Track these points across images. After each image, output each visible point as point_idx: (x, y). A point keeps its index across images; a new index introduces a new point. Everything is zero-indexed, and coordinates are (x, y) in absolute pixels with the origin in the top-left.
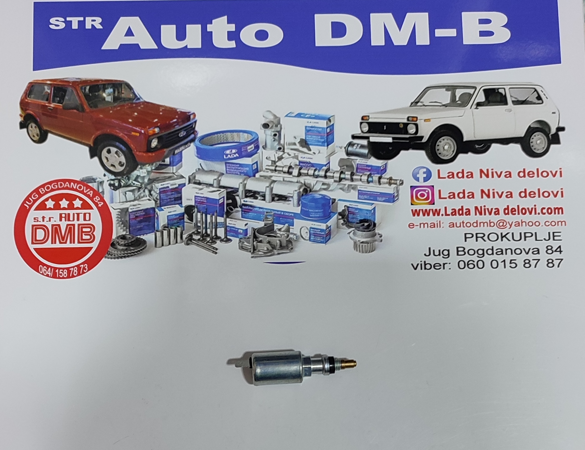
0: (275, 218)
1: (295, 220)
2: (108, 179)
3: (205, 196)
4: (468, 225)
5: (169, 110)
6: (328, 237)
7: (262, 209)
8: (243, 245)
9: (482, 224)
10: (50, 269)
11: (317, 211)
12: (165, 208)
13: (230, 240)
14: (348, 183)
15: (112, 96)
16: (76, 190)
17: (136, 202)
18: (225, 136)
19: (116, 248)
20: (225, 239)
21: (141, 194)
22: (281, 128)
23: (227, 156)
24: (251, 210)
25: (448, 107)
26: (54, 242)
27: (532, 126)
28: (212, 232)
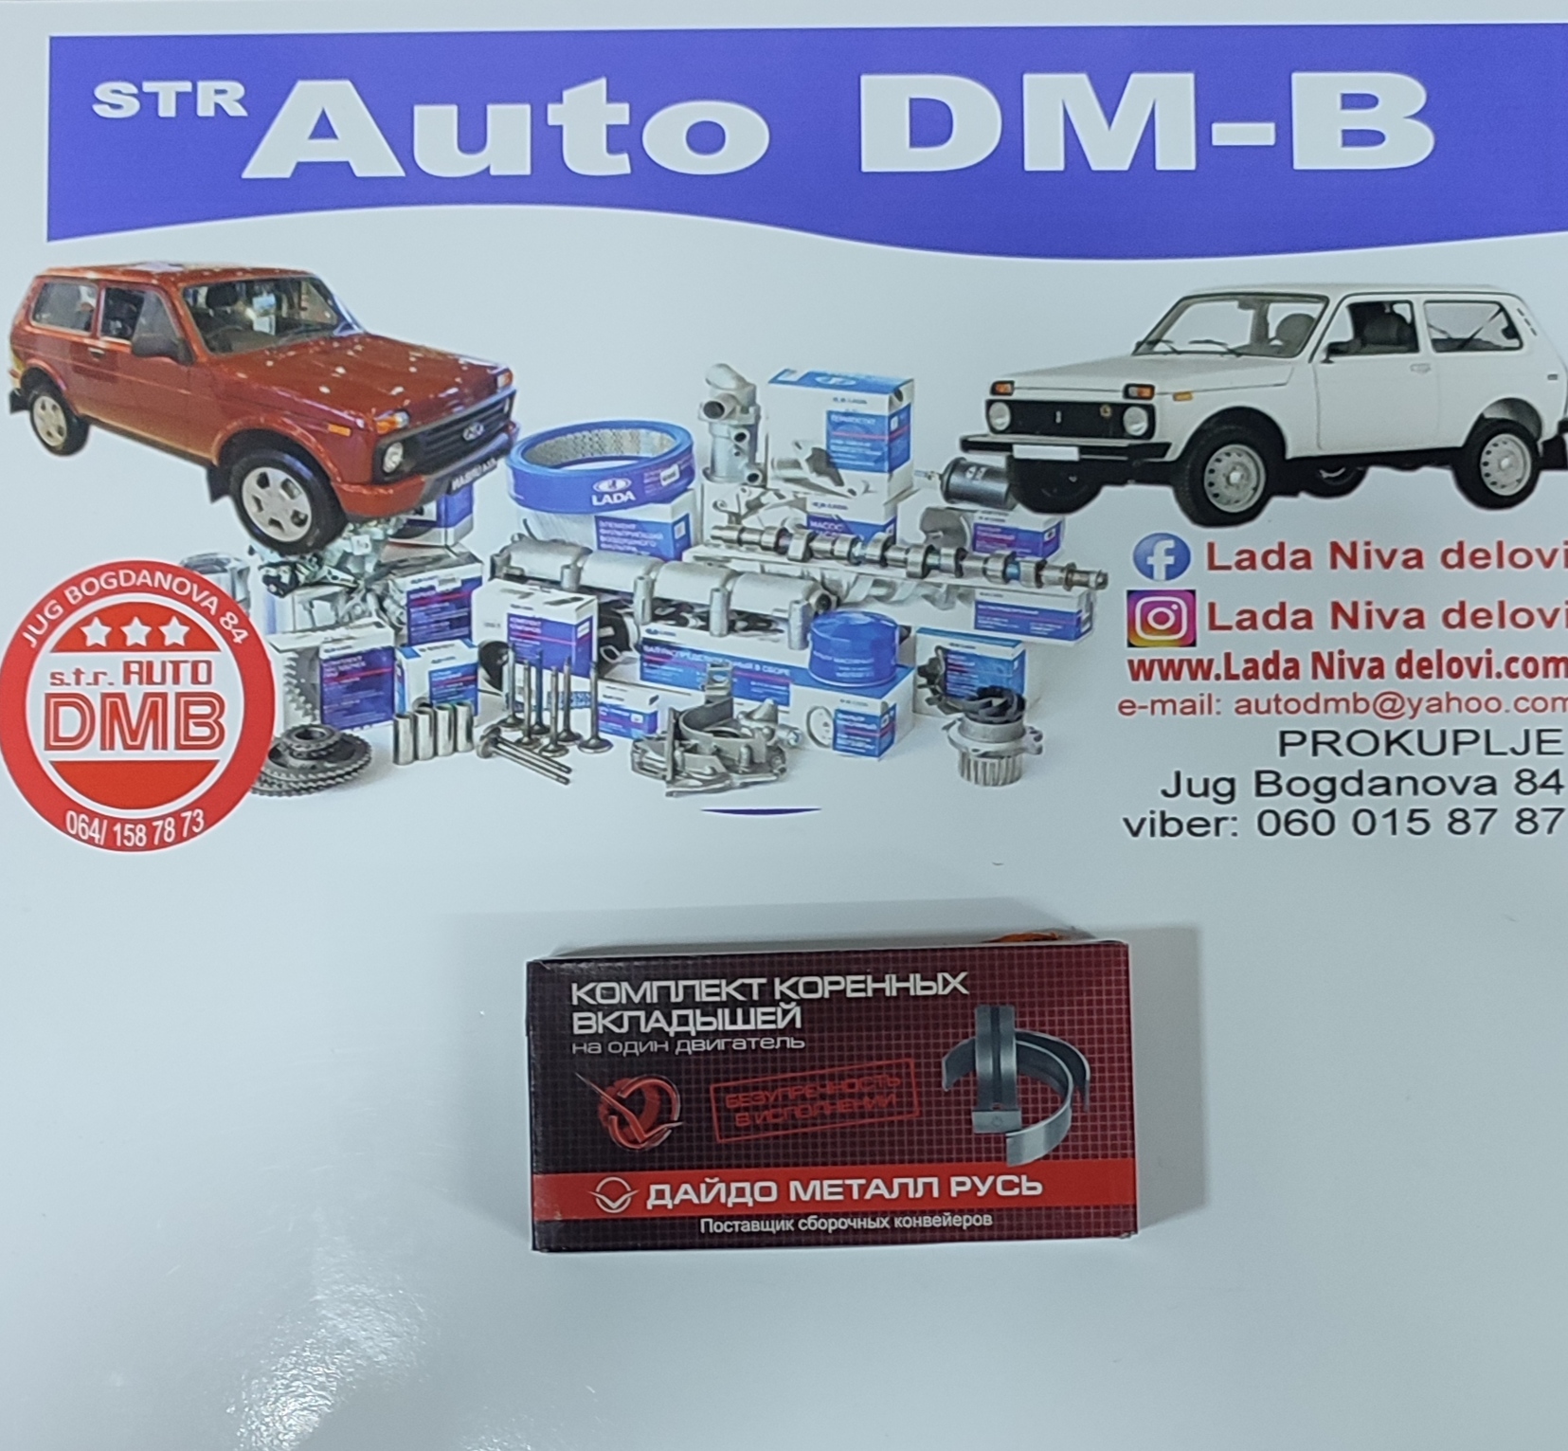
0: (735, 680)
1: (793, 687)
2: (262, 563)
3: (538, 616)
4: (1293, 706)
5: (436, 361)
6: (887, 738)
7: (700, 656)
8: (644, 760)
9: (1332, 704)
10: (96, 822)
11: (857, 661)
12: (422, 650)
13: (607, 744)
14: (947, 580)
15: (273, 317)
16: (170, 594)
17: (340, 632)
18: (596, 439)
19: (283, 764)
20: (593, 742)
21: (354, 607)
22: (758, 417)
23: (600, 500)
24: (668, 657)
25: (1244, 357)
26: (107, 744)
27: (1488, 416)
28: (555, 719)
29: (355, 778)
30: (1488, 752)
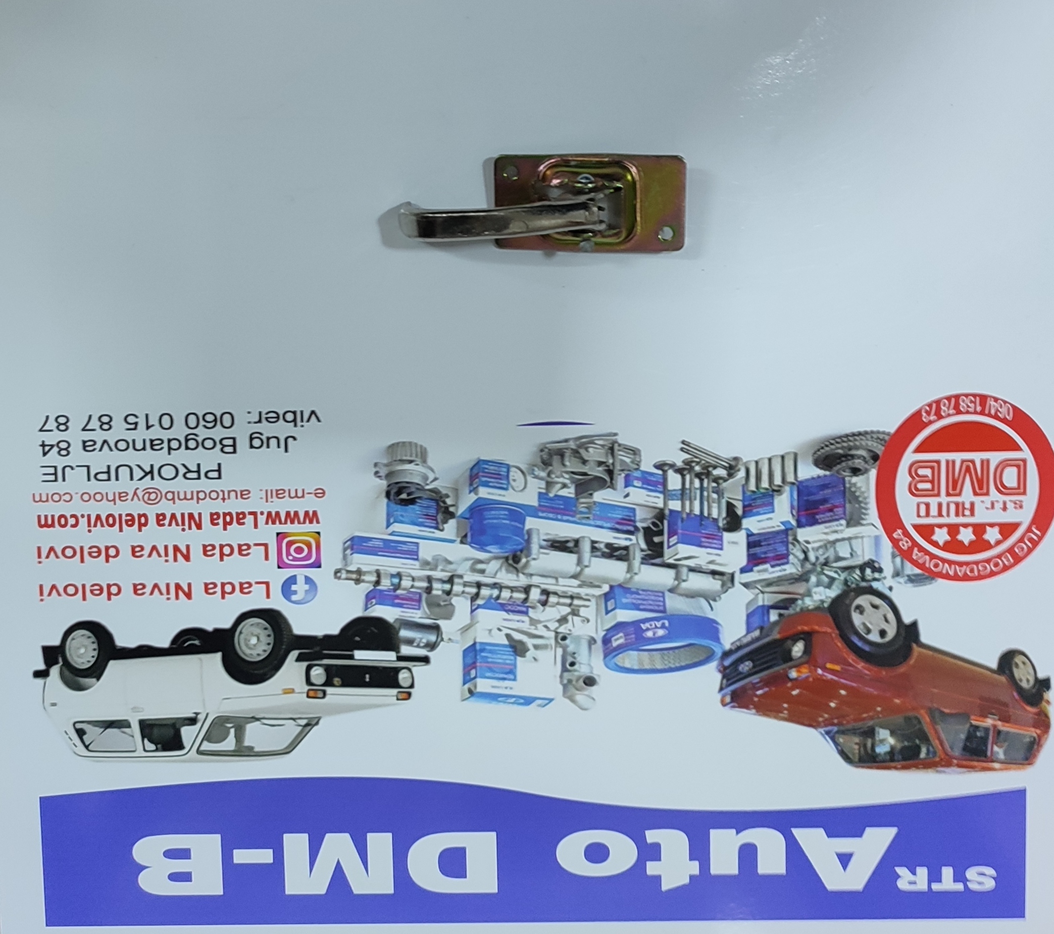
0: (574, 509)
1: (534, 502)
2: (885, 581)
3: (703, 549)
4: (214, 495)
5: (771, 711)
6: (475, 471)
7: (596, 524)
8: (632, 456)
9: (189, 496)
10: (993, 412)
11: (495, 521)
13: (657, 467)
14: (437, 574)
15: (877, 739)
16: (944, 561)
17: (832, 537)
18: (666, 662)
19: (870, 451)
20: (666, 468)
21: (824, 554)
22: (561, 677)
23: (663, 624)
24: (618, 523)
25: (251, 716)
26: (985, 463)
27: (94, 680)
28: (691, 482)
29: (823, 443)
30: (88, 467)
